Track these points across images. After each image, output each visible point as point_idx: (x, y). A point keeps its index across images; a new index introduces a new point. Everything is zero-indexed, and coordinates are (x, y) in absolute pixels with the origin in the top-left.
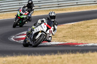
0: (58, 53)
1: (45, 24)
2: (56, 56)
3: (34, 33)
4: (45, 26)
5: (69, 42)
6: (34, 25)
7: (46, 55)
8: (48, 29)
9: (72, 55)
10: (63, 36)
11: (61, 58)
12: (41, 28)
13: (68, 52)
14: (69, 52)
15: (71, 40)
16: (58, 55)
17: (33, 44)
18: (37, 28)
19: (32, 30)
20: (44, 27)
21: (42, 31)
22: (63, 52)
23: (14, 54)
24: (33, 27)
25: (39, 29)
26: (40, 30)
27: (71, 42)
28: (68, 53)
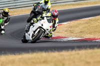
2: (74, 52)
7: (64, 51)
9: (90, 51)
10: (80, 31)
11: (78, 54)
13: (85, 47)
15: (88, 35)
22: (80, 48)
23: (30, 51)
27: (88, 37)
28: (85, 49)
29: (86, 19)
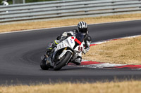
0: (115, 80)
1: (73, 38)
2: (112, 84)
3: (56, 50)
4: (73, 40)
5: (129, 64)
6: (57, 39)
8: (77, 44)
10: (121, 54)
11: (119, 86)
12: (67, 44)
14: (131, 78)
15: (132, 61)
16: (114, 82)
17: (55, 67)
18: (61, 44)
19: (54, 46)
20: (71, 42)
21: (68, 48)
22: (121, 78)
24: (56, 41)
25: (64, 44)
26: (65, 46)
27: (132, 64)
28: (128, 80)
29: (129, 37)
